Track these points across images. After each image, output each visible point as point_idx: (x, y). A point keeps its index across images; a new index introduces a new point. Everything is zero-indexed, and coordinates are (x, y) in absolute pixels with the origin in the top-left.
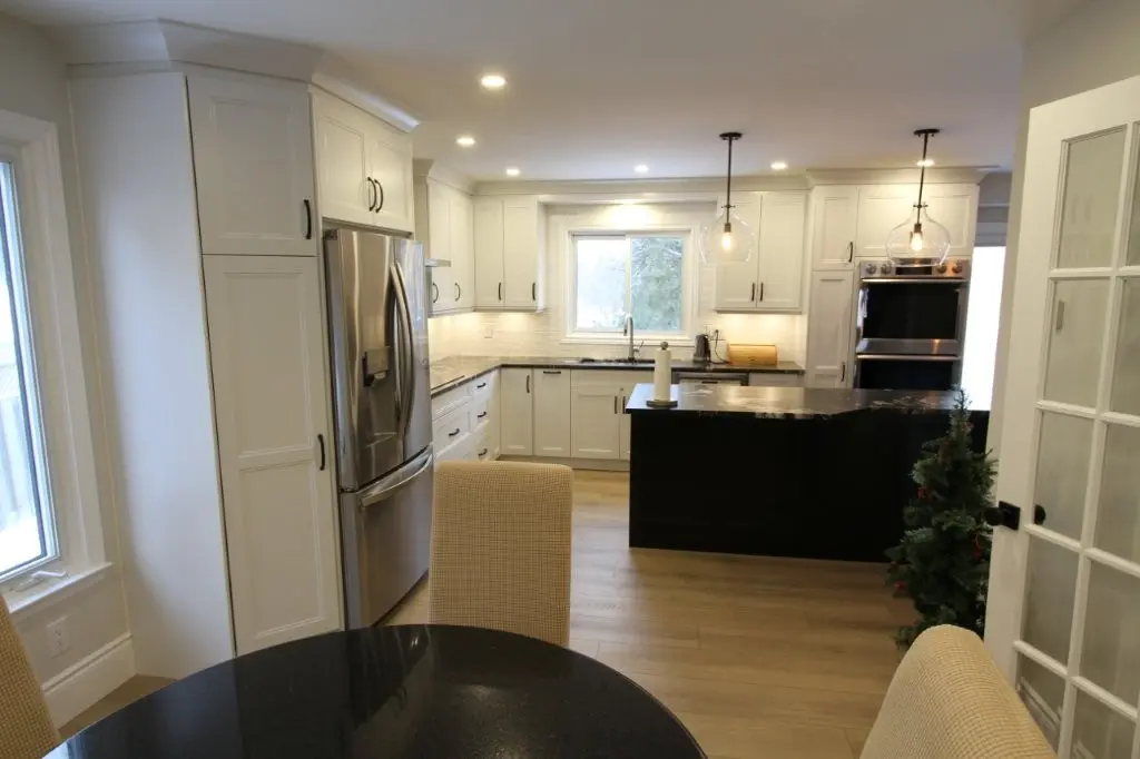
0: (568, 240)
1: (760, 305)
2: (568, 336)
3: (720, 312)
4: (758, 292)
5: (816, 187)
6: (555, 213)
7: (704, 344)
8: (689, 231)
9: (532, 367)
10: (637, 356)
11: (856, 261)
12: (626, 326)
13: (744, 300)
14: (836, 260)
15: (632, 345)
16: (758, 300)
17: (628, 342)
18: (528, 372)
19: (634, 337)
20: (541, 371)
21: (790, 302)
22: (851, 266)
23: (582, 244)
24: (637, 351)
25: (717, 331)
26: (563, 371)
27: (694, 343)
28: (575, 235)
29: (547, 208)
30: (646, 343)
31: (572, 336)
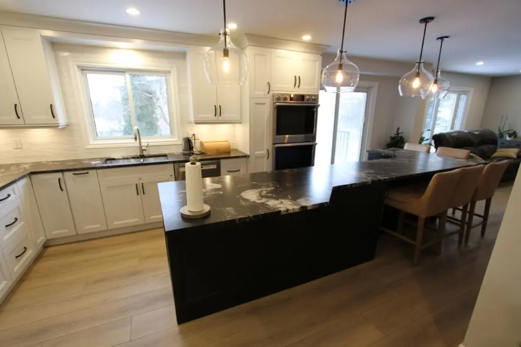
0: (78, 73)
1: (220, 118)
2: (91, 143)
3: (197, 123)
4: (218, 111)
5: (249, 47)
6: (63, 50)
7: (188, 143)
8: (170, 72)
9: (62, 171)
10: (145, 153)
11: (271, 93)
12: (136, 135)
13: (211, 116)
14: (261, 92)
15: (141, 147)
16: (218, 115)
17: (138, 145)
18: (59, 175)
19: (142, 141)
20: (71, 173)
21: (235, 116)
22: (268, 95)
23: (91, 77)
24: (145, 150)
25: (194, 135)
26: (90, 171)
27: (181, 142)
28: (83, 69)
29: (54, 45)
30: (150, 144)
31: (93, 143)
